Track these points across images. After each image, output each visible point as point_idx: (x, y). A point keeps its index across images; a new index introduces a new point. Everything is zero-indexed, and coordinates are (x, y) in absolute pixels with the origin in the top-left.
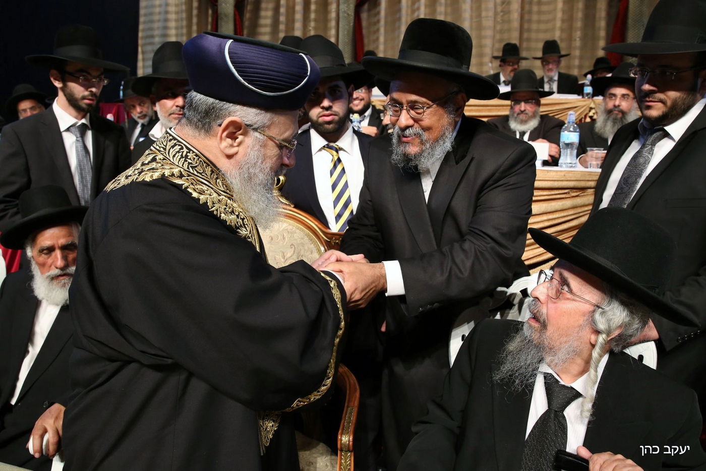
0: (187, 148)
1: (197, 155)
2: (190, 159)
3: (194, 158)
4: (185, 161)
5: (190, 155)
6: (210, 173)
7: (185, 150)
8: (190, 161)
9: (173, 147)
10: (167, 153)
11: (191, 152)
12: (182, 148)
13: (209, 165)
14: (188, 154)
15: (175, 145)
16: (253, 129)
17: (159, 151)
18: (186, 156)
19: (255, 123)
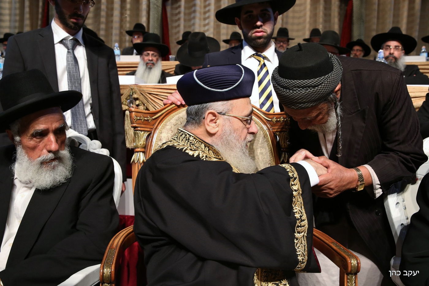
0: (189, 135)
1: (194, 138)
2: (191, 140)
3: (193, 140)
4: (188, 141)
5: (191, 138)
6: (204, 147)
7: (188, 136)
8: (191, 141)
9: (181, 136)
10: (178, 140)
11: (191, 137)
12: (186, 135)
13: (202, 143)
14: (190, 138)
15: (182, 134)
16: (223, 115)
17: (174, 139)
18: (189, 139)
19: (223, 111)
